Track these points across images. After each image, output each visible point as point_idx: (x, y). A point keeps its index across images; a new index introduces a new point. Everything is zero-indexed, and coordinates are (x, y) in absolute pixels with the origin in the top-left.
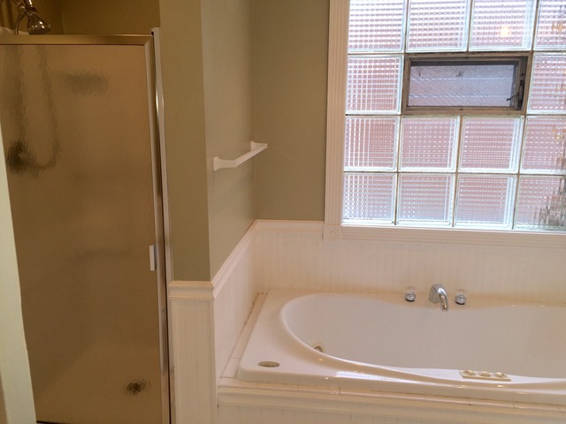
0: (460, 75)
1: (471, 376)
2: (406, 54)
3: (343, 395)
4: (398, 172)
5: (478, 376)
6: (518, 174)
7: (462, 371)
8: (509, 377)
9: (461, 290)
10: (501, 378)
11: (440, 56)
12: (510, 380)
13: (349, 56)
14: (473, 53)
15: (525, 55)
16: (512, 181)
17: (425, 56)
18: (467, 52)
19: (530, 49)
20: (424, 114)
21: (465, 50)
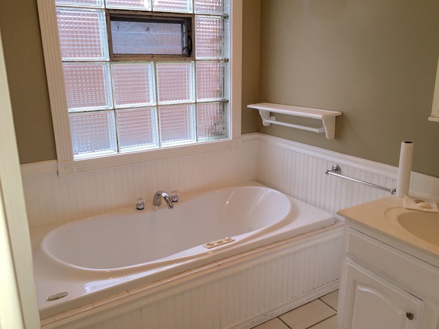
0: (148, 29)
1: (212, 246)
2: (107, 10)
3: (132, 295)
4: (114, 109)
5: (216, 244)
6: (196, 103)
7: (205, 245)
8: (233, 238)
9: (174, 192)
10: (229, 241)
11: (133, 13)
12: (234, 240)
13: (57, 8)
14: (156, 12)
15: (190, 16)
16: (192, 108)
17: (122, 12)
18: (152, 12)
19: (191, 12)
20: (128, 60)
21: (150, 10)
